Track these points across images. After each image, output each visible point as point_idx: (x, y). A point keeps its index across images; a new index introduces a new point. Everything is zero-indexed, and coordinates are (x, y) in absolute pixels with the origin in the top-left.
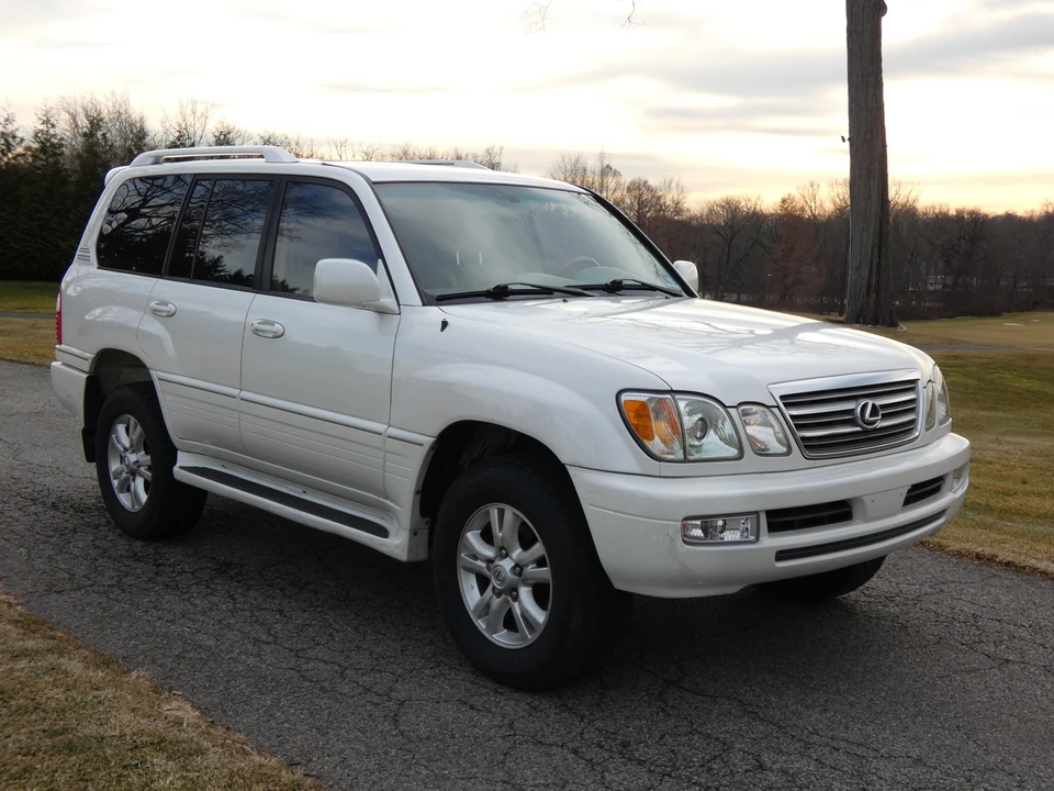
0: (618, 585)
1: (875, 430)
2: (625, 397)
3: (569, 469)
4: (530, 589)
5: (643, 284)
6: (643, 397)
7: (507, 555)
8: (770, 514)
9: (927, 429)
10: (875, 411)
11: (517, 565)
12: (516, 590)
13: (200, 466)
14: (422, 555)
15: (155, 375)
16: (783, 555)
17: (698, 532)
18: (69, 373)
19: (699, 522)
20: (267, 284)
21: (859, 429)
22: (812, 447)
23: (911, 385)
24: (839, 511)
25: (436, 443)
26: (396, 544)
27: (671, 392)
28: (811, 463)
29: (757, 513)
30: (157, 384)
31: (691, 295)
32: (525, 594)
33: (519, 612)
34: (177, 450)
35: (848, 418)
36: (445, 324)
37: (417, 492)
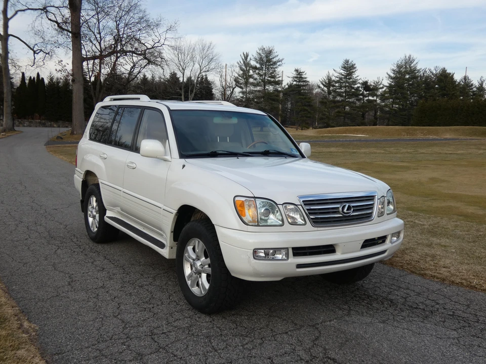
0: (233, 274)
1: (349, 216)
2: (237, 199)
3: (215, 226)
4: (206, 275)
5: (279, 152)
6: (243, 199)
7: (199, 260)
8: (294, 249)
9: (379, 217)
10: (349, 208)
11: (201, 264)
12: (201, 274)
13: (114, 216)
14: (174, 257)
15: (100, 181)
16: (299, 266)
17: (263, 255)
18: (78, 179)
19: (263, 251)
20: (134, 149)
21: (341, 215)
22: (317, 222)
23: (371, 198)
24: (330, 249)
25: (177, 213)
26: (165, 253)
27: (254, 197)
28: (316, 229)
29: (287, 249)
30: (100, 185)
31: (303, 156)
32: (204, 276)
33: (200, 283)
34: (106, 210)
35: (335, 211)
36: (184, 166)
37: (172, 232)
